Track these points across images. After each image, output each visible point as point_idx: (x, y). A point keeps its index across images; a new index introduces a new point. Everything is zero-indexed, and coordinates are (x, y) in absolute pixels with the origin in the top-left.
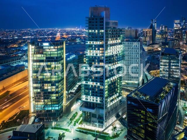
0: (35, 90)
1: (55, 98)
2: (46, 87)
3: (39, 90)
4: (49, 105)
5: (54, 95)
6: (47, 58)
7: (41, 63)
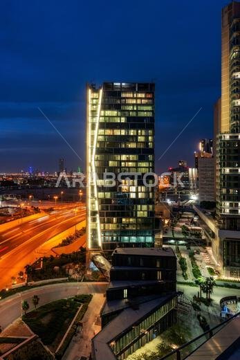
0: (101, 195)
1: (146, 214)
2: (127, 188)
3: (108, 195)
4: (132, 231)
5: (145, 207)
6: (129, 118)
7: (115, 131)
